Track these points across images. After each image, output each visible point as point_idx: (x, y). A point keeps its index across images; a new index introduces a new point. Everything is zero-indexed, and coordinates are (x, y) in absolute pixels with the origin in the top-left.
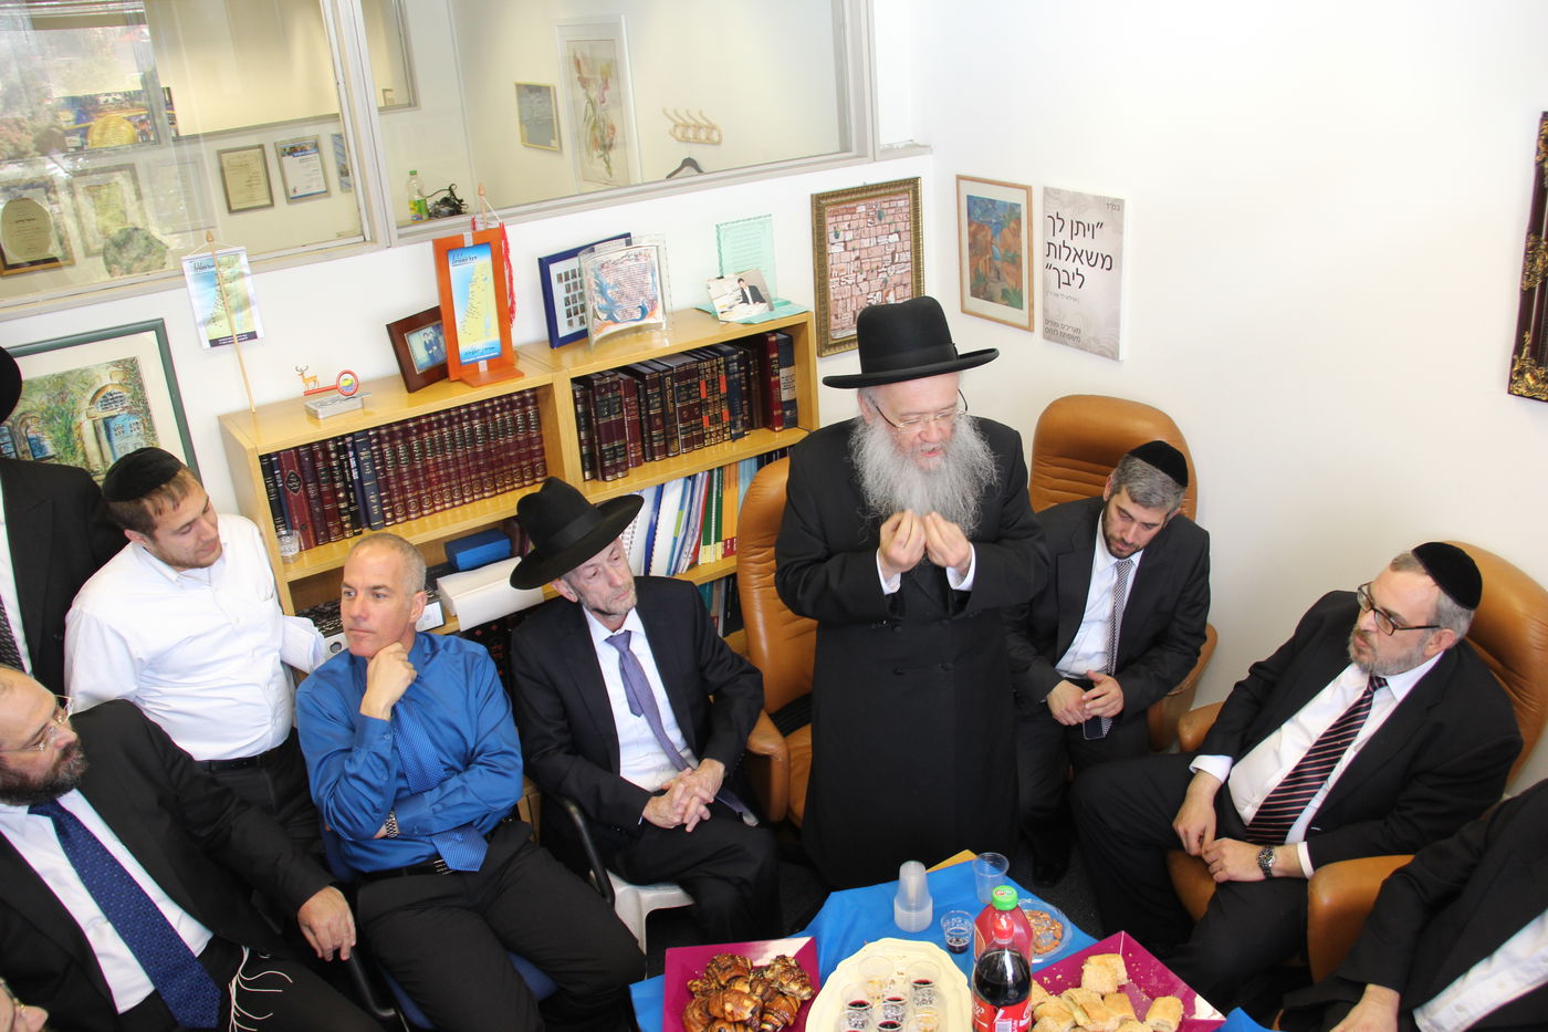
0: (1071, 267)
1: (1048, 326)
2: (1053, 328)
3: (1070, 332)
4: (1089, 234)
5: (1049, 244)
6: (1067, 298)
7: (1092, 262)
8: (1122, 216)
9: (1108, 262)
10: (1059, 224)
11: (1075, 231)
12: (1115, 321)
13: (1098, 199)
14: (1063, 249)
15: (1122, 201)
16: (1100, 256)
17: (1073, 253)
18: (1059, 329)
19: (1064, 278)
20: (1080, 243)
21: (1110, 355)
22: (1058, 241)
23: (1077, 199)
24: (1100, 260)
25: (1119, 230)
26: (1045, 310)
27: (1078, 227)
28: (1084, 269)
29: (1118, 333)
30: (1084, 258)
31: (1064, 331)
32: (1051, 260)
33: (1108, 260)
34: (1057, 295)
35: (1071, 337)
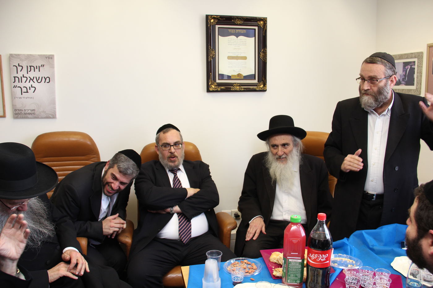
0: (28, 85)
1: (17, 112)
2: (19, 112)
3: (29, 112)
4: (37, 70)
5: (15, 77)
6: (26, 98)
7: (39, 81)
8: (53, 61)
9: (48, 80)
10: (19, 68)
11: (29, 70)
12: (53, 102)
13: (41, 56)
14: (22, 78)
15: (53, 55)
16: (43, 78)
17: (29, 79)
18: (23, 112)
19: (24, 90)
20: (32, 74)
21: (51, 116)
22: (20, 75)
23: (29, 57)
24: (44, 80)
25: (52, 66)
26: (13, 106)
27: (30, 68)
28: (36, 84)
29: (55, 107)
30: (35, 80)
31: (26, 112)
32: (17, 83)
33: (48, 79)
34: (21, 98)
35: (31, 114)
